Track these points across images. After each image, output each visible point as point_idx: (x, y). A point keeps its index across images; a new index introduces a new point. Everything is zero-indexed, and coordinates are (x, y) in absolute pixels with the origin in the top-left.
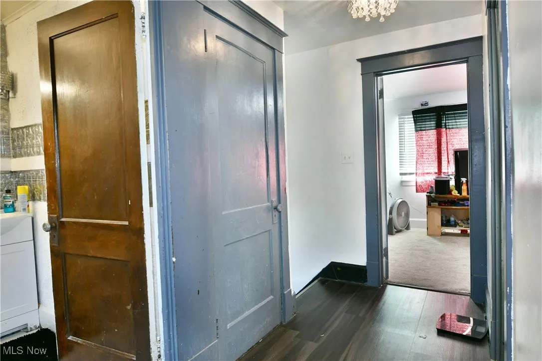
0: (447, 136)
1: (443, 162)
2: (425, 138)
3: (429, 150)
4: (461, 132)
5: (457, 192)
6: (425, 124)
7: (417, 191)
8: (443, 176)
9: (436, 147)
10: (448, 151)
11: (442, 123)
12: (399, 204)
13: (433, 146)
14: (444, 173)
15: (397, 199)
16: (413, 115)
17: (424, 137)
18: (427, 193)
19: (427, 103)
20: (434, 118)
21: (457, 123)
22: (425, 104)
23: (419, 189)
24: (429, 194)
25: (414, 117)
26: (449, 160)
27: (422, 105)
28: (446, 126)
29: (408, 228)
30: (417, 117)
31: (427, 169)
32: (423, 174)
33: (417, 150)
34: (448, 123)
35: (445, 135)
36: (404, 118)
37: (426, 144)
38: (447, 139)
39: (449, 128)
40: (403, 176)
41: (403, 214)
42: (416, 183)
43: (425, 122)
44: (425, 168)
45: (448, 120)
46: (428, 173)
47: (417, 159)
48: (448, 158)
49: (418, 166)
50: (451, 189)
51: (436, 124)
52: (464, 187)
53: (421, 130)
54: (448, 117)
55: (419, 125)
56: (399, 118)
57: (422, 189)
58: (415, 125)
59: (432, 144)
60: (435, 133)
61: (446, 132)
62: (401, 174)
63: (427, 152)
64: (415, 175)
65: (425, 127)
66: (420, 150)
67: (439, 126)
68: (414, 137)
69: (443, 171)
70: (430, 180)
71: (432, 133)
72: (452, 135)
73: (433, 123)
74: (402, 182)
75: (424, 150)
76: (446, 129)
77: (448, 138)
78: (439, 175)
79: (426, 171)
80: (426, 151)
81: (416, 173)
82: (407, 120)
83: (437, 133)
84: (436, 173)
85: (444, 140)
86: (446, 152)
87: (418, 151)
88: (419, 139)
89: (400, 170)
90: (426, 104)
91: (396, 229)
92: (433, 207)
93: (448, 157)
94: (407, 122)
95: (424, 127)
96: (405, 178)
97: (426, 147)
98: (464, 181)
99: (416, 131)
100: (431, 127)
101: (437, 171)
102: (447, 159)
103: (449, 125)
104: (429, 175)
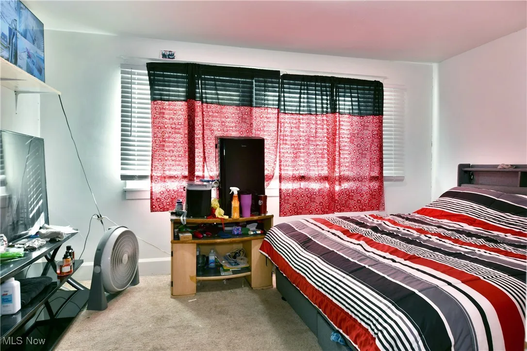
0: (203, 114)
1: (197, 159)
2: (169, 114)
3: (174, 135)
4: (224, 110)
5: (222, 212)
6: (169, 91)
7: (153, 209)
8: (197, 182)
9: (186, 132)
10: (204, 141)
11: (195, 93)
12: (118, 239)
13: (181, 131)
14: (198, 177)
15: (113, 228)
16: (149, 70)
17: (166, 112)
18: (172, 214)
19: (173, 55)
20: (183, 82)
21: (220, 97)
22: (169, 55)
23: (156, 205)
24: (174, 217)
25: (149, 75)
26: (206, 155)
27: (164, 56)
28: (201, 98)
29: (135, 282)
30: (154, 75)
31: (170, 170)
32: (164, 178)
33: (155, 133)
34: (206, 93)
35: (200, 113)
36: (131, 73)
37: (169, 126)
38: (203, 121)
39: (207, 103)
40: (128, 182)
41: (125, 258)
42: (151, 194)
43: (169, 86)
44: (167, 168)
45: (206, 89)
46: (171, 177)
47: (154, 151)
48: (204, 153)
49: (155, 164)
50: (213, 206)
51: (186, 92)
52: (235, 204)
53: (161, 100)
54: (205, 84)
55: (159, 90)
56: (123, 72)
57: (161, 206)
58: (152, 89)
59: (179, 126)
60: (185, 107)
61: (202, 109)
62: (124, 178)
63: (171, 140)
64: (149, 180)
65: (169, 95)
66: (159, 135)
67: (190, 97)
68: (150, 111)
69: (197, 173)
70: (176, 189)
71: (180, 107)
72: (211, 114)
73: (182, 90)
74: (125, 192)
75: (167, 135)
76: (202, 103)
77: (205, 119)
78: (190, 180)
79: (168, 173)
80: (169, 137)
81: (152, 177)
82: (137, 77)
83: (188, 108)
84: (185, 177)
85: (198, 120)
86: (201, 141)
87: (155, 135)
88: (157, 116)
89: (122, 169)
90: (171, 55)
91: (107, 292)
92: (183, 242)
93: (204, 150)
94: (137, 82)
95: (166, 95)
96: (131, 185)
97: (170, 130)
98: (236, 193)
99: (153, 99)
100: (178, 96)
101: (186, 173)
102: (202, 155)
103: (206, 98)
104: (173, 180)
